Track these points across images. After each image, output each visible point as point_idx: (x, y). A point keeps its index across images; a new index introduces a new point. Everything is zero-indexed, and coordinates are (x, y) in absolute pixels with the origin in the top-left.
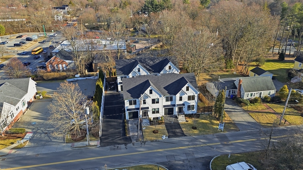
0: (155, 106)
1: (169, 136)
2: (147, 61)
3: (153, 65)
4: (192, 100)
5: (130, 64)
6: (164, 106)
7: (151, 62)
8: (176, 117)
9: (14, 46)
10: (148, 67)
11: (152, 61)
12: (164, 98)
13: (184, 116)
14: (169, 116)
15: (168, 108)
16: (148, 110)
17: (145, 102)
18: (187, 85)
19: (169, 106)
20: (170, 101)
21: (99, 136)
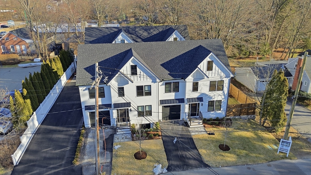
0: (144, 101)
1: (169, 167)
2: (138, 32)
4: (219, 90)
5: (108, 35)
6: (162, 102)
7: (144, 34)
8: (186, 124)
11: (147, 31)
12: (162, 85)
13: (201, 121)
14: (172, 122)
15: (169, 106)
16: (129, 108)
17: (121, 92)
18: (209, 57)
19: (172, 101)
20: (174, 91)
21: (12, 163)
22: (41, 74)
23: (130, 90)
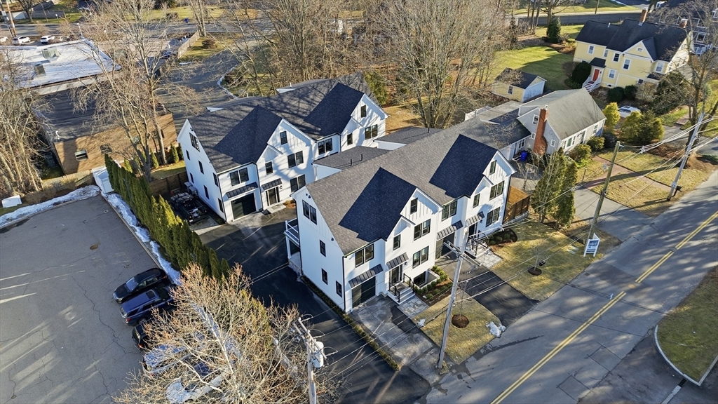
1: (501, 320)
2: (289, 104)
3: (311, 113)
5: (241, 123)
7: (301, 105)
10: (300, 121)
11: (304, 99)
17: (397, 242)
19: (449, 230)
20: (451, 215)
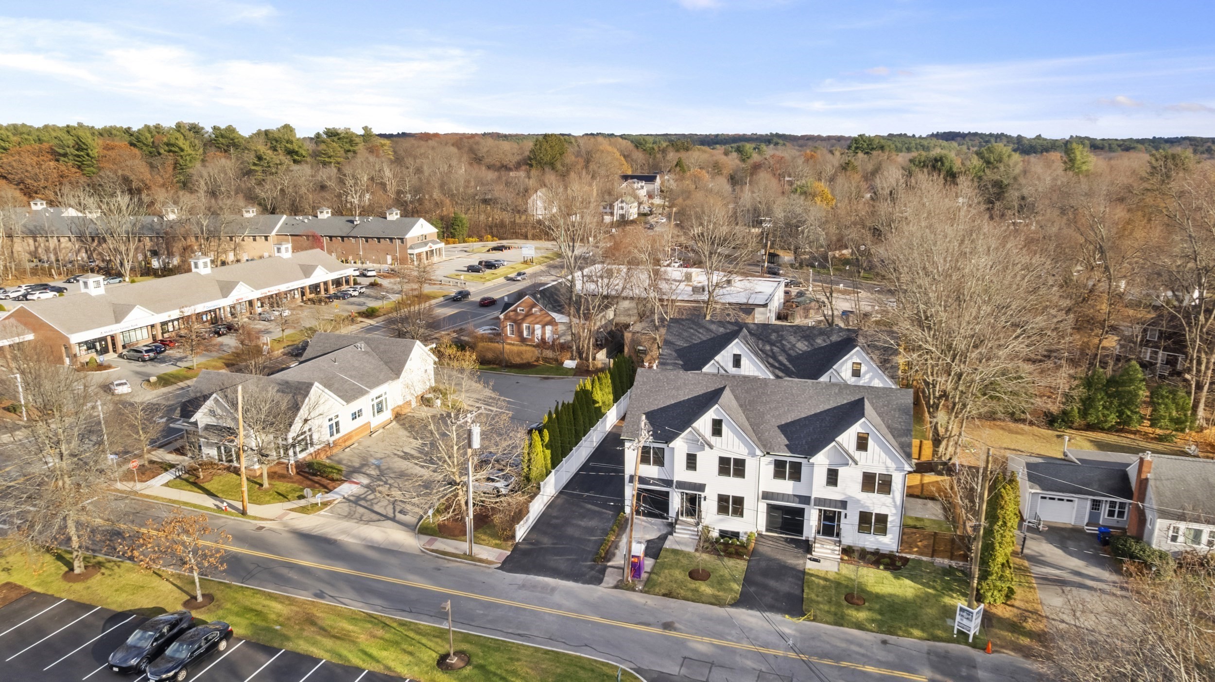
0: (731, 486)
4: (880, 491)
5: (714, 338)
6: (766, 496)
9: (468, 271)
12: (769, 461)
13: (837, 548)
15: (781, 506)
16: (703, 495)
17: (691, 462)
18: (860, 425)
19: (786, 498)
20: (791, 478)
21: (513, 537)
22: (573, 404)
23: (708, 461)
